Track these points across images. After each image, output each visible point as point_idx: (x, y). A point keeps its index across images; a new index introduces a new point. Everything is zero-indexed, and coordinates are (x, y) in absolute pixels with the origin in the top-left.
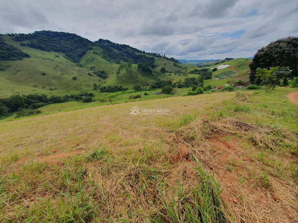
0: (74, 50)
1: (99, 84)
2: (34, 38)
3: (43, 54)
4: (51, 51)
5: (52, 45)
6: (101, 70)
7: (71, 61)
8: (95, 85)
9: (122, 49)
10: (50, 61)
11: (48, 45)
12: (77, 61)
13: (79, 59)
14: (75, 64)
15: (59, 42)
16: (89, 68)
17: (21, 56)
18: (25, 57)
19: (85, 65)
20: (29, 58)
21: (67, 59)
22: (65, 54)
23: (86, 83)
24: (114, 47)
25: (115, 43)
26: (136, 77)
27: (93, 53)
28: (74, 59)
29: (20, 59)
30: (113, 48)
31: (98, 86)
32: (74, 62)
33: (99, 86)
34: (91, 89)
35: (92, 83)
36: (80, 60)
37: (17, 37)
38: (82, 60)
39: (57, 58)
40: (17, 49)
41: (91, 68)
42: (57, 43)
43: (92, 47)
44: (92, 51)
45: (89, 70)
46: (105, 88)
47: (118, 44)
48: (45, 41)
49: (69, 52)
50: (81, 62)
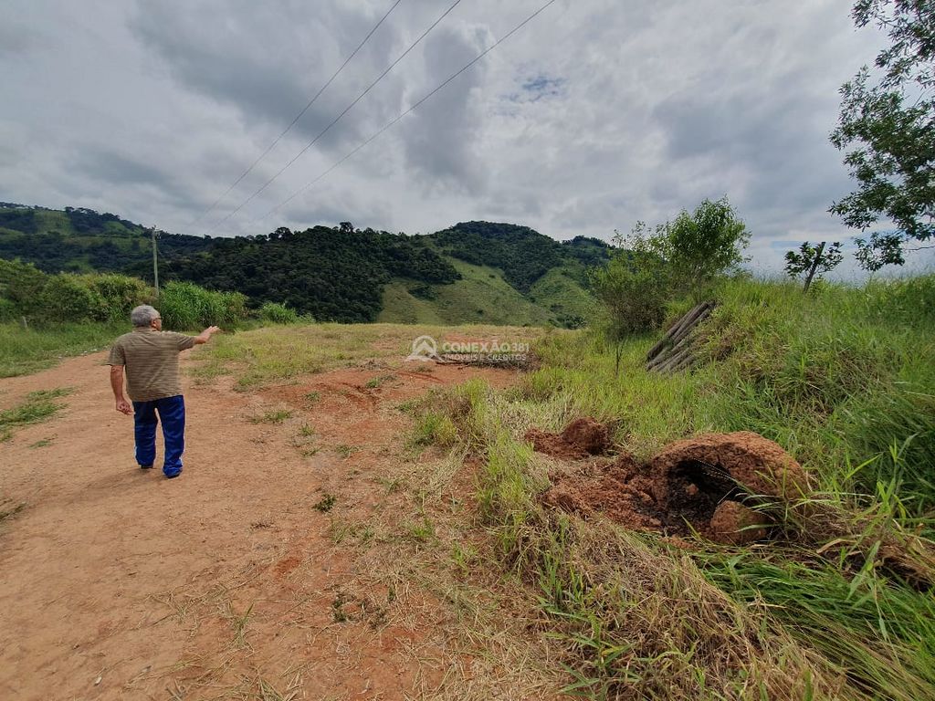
4: (485, 265)
5: (486, 253)
7: (513, 287)
10: (485, 286)
11: (480, 254)
12: (525, 288)
13: (529, 285)
14: (520, 294)
16: (549, 307)
17: (454, 278)
18: (457, 279)
19: (541, 298)
20: (461, 282)
21: (506, 282)
22: (504, 272)
27: (563, 274)
28: (520, 284)
29: (453, 283)
32: (519, 290)
36: (532, 288)
38: (535, 287)
39: (492, 279)
41: (553, 306)
42: (495, 249)
44: (562, 269)
45: (548, 312)
49: (512, 268)
50: (534, 293)
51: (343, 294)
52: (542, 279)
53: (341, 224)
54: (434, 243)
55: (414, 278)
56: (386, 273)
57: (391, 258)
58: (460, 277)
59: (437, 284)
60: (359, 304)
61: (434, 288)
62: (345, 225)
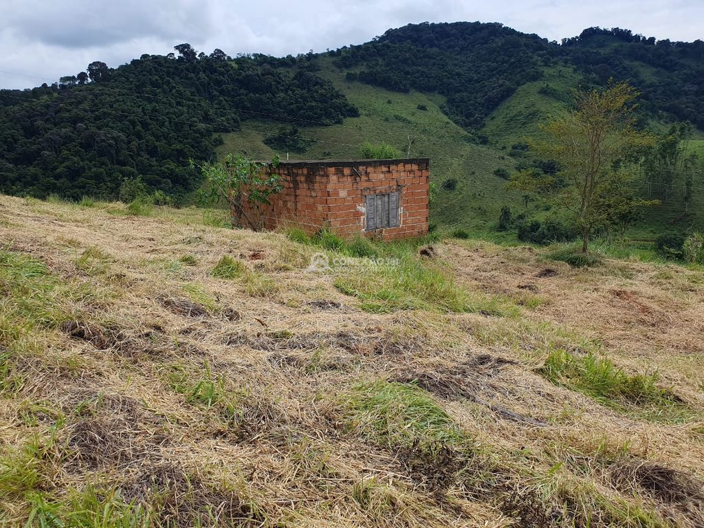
0: (477, 81)
1: (521, 212)
2: (381, 55)
3: (389, 102)
4: (412, 91)
5: (418, 71)
6: (545, 161)
7: (456, 122)
8: (506, 213)
9: (682, 61)
10: (401, 124)
11: (407, 73)
12: (476, 121)
13: (483, 116)
14: (466, 133)
15: (441, 59)
16: (509, 150)
17: (342, 114)
18: (349, 116)
19: (498, 135)
20: (355, 119)
21: (446, 114)
22: (445, 99)
23: (476, 205)
24: (641, 58)
25: (652, 39)
26: (686, 199)
27: (540, 92)
28: (469, 115)
29: (339, 122)
30: (636, 63)
31: (514, 216)
32: (465, 125)
33: (521, 217)
34: (491, 224)
35: (498, 205)
36: (487, 120)
37: (344, 58)
38: (492, 118)
39: (420, 113)
40: (338, 96)
41: (514, 147)
42: (434, 64)
43: (542, 69)
44: (540, 84)
45: (503, 158)
46: (535, 226)
47: (666, 43)
48: (405, 61)
49: (459, 91)
50: (490, 127)
51: (153, 152)
52: (506, 103)
53: (177, 48)
54: (334, 63)
55: (278, 120)
56: (231, 114)
57: (242, 91)
58: (353, 113)
59: (311, 125)
60: (172, 166)
61: (305, 134)
62: (184, 48)
